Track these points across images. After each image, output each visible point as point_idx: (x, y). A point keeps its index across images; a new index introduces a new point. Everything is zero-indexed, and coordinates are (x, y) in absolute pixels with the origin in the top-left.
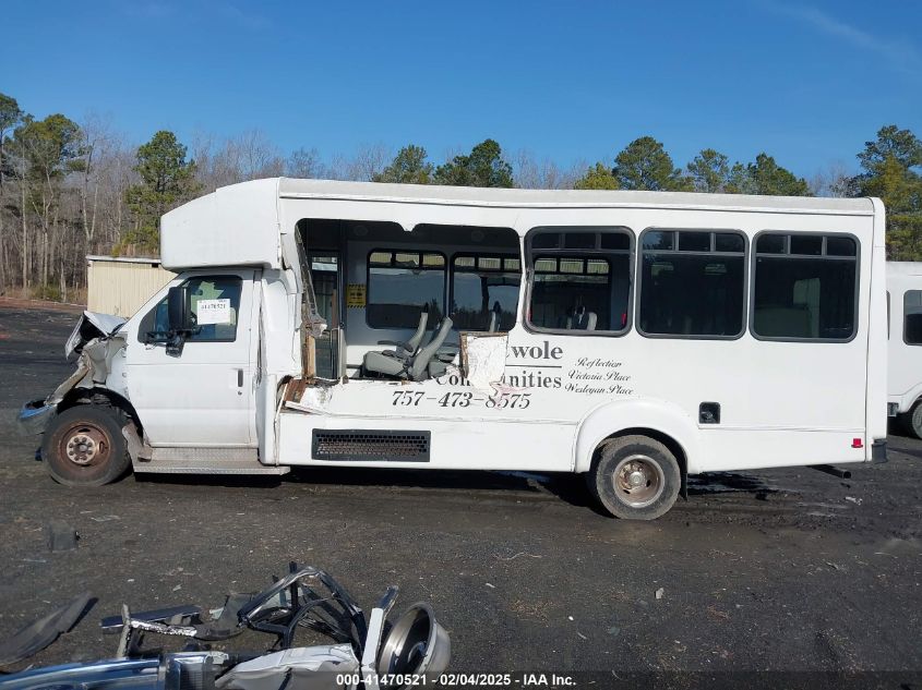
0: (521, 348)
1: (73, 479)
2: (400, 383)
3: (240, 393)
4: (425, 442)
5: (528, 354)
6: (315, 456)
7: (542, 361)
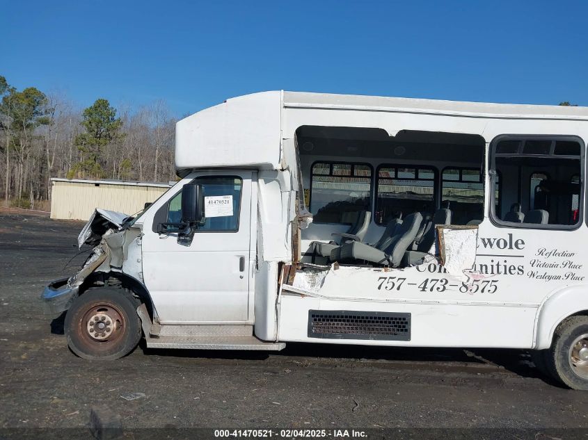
0: (489, 240)
1: (92, 353)
2: (383, 269)
3: (241, 277)
4: (406, 323)
5: (495, 245)
6: (310, 334)
7: (507, 251)
